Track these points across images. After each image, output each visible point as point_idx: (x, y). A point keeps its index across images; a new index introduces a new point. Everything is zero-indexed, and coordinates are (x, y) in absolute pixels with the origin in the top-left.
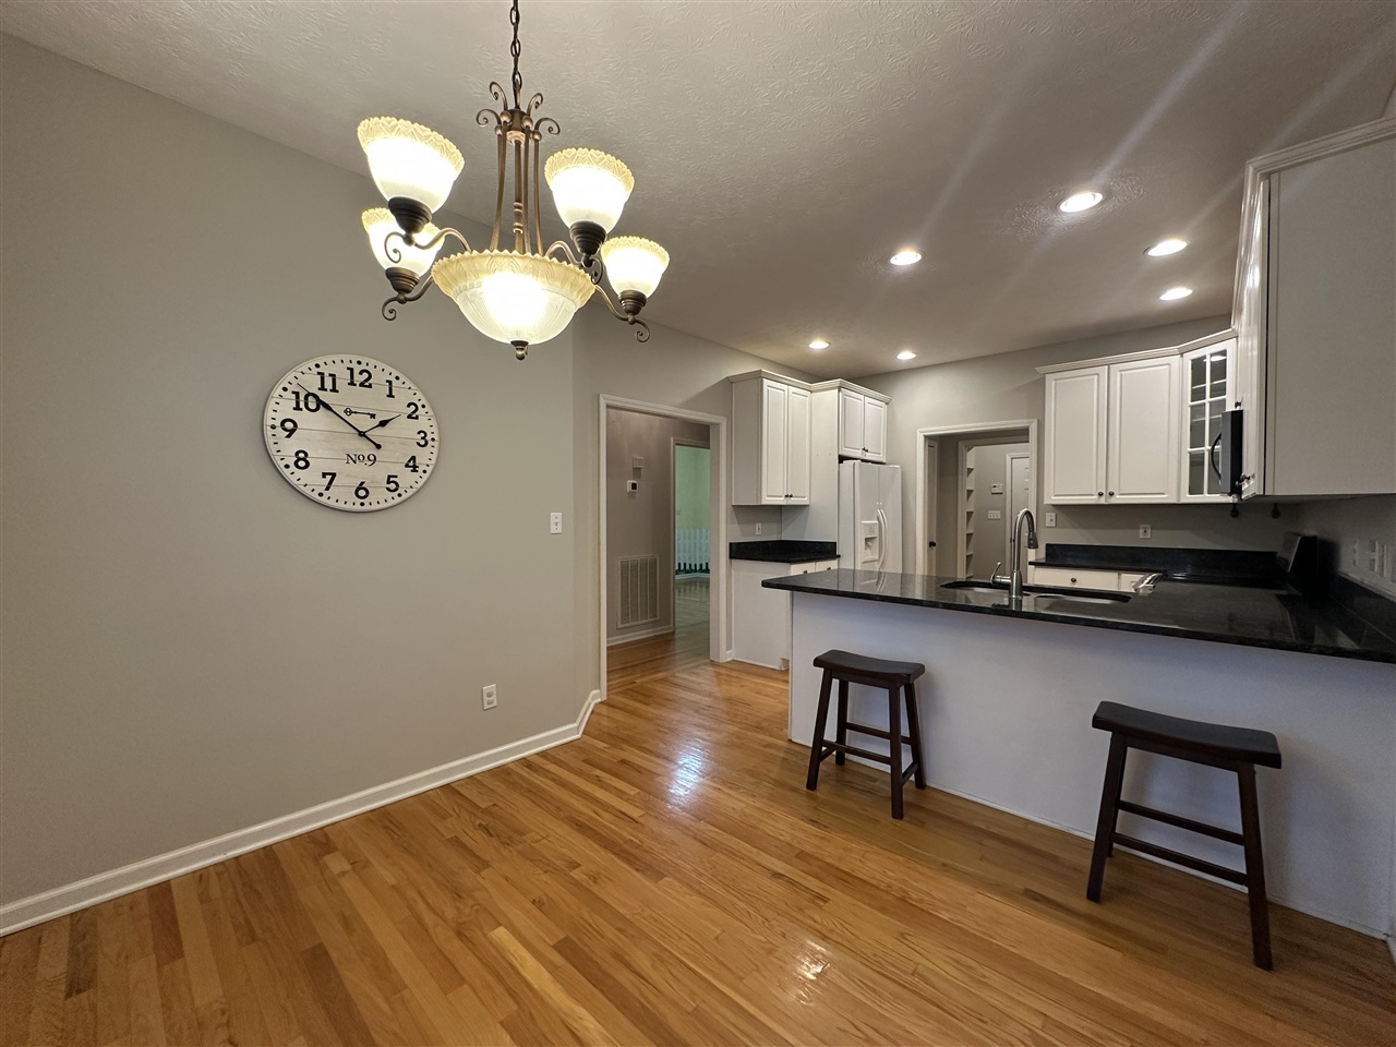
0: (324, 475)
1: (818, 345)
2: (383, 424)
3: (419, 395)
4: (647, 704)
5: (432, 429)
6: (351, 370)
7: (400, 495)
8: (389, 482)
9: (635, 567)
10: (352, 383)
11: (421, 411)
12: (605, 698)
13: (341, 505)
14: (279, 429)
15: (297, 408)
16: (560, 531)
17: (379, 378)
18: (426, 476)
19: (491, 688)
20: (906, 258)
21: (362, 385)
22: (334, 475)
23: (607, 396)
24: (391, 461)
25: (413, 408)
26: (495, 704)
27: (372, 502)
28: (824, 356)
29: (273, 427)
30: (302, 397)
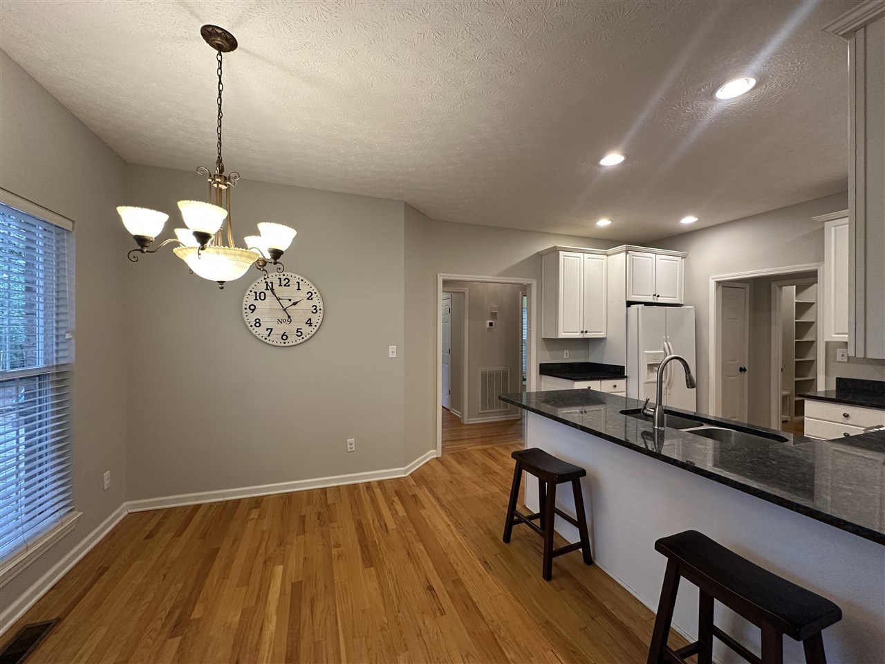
0: (267, 329)
1: (604, 223)
2: (295, 304)
3: (313, 288)
4: (460, 464)
5: (320, 304)
6: (280, 279)
7: (303, 338)
8: (297, 332)
9: (491, 375)
10: (280, 285)
11: (314, 296)
12: (440, 455)
13: (275, 343)
14: (248, 309)
15: (256, 299)
16: (395, 356)
17: (293, 281)
18: (316, 329)
19: (352, 440)
20: (612, 159)
21: (285, 285)
22: (272, 329)
23: (442, 274)
24: (299, 322)
25: (310, 294)
26: (354, 449)
27: (289, 342)
28: (608, 229)
29: (246, 309)
30: (258, 294)
